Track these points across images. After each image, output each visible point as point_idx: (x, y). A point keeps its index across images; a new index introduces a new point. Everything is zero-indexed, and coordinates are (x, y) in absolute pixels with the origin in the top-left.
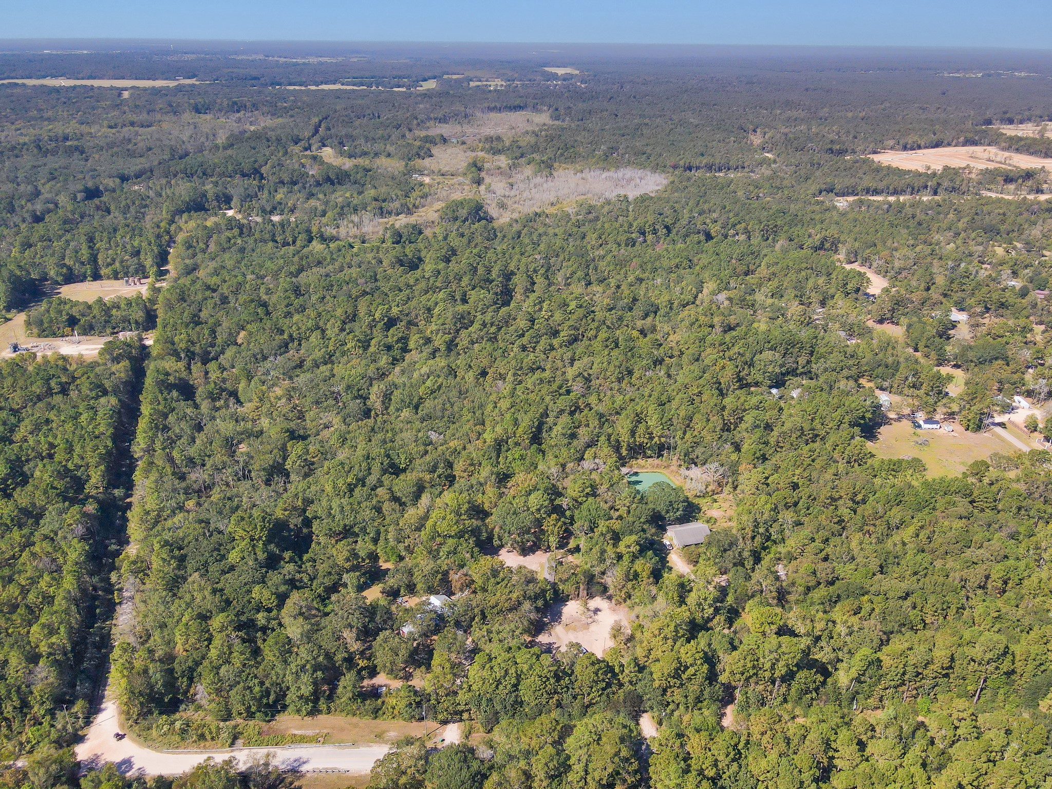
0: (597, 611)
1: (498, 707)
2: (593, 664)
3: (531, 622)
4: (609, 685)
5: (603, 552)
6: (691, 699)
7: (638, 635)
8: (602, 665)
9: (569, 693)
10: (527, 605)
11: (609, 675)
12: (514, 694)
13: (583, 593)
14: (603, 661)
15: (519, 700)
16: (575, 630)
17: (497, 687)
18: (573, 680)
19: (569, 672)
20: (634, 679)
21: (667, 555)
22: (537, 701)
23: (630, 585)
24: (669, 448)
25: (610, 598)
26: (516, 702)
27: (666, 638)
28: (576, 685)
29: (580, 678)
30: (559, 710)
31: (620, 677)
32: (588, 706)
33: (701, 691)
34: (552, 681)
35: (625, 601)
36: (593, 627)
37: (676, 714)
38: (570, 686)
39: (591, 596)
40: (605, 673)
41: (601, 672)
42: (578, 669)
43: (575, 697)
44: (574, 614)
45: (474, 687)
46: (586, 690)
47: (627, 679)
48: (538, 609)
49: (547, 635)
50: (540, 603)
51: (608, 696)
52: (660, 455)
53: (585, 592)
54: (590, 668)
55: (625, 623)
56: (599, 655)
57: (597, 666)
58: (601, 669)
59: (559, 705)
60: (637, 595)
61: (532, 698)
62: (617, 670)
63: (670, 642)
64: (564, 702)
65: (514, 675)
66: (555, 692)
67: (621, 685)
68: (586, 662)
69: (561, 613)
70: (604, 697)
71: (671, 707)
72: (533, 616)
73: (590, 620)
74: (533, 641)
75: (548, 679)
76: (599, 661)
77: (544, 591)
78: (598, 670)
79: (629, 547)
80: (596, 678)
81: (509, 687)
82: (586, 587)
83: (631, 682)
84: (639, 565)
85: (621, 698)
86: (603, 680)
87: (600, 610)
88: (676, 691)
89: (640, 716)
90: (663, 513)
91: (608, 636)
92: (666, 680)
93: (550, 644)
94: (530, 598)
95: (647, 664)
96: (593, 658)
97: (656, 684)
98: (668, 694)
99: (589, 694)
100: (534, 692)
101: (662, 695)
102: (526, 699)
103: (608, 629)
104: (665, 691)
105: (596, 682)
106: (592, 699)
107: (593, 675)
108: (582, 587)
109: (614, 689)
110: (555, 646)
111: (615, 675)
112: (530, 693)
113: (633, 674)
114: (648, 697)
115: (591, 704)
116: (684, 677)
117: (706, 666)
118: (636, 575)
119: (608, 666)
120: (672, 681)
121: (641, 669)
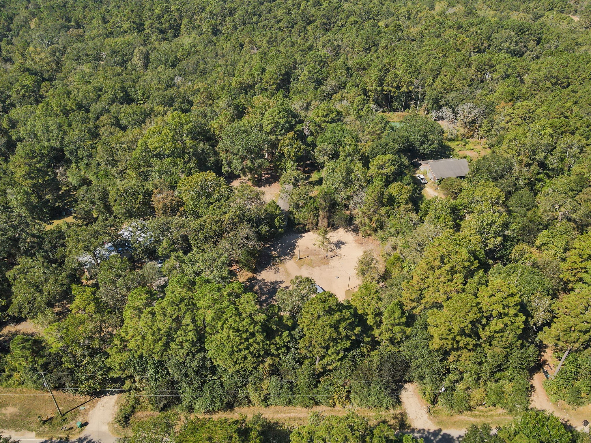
0: (339, 244)
1: (176, 375)
2: (330, 311)
3: (251, 253)
4: (356, 344)
5: (349, 172)
6: (486, 368)
7: (396, 272)
8: (346, 313)
9: (291, 355)
10: (244, 230)
11: (357, 330)
12: (198, 356)
13: (323, 223)
14: (349, 307)
15: (208, 364)
16: (310, 264)
17: (167, 345)
18: (297, 336)
19: (290, 323)
20: (398, 337)
21: (422, 189)
22: (238, 367)
23: (383, 211)
24: (416, 99)
25: (356, 230)
26: (202, 367)
27: (452, 272)
28: (302, 343)
29: (307, 333)
30: (275, 379)
31: (376, 332)
32: (321, 374)
33: (507, 356)
34: (259, 337)
35: (375, 231)
36: (334, 262)
37: (460, 386)
38: (290, 345)
39: (333, 226)
40: (352, 325)
41: (343, 324)
42: (304, 320)
43: (299, 361)
44: (311, 246)
45: (131, 345)
46: (317, 351)
47: (386, 336)
48: (260, 237)
49: (273, 271)
50: (264, 229)
51: (353, 359)
52: (407, 107)
53: (326, 221)
54: (324, 318)
55: (377, 256)
56: (341, 298)
57: (336, 316)
58: (344, 319)
59: (275, 371)
60: (390, 223)
61: (229, 362)
62: (370, 321)
63: (459, 278)
64: (282, 369)
65: (191, 327)
66: (267, 353)
67: (375, 344)
68: (318, 308)
69: (294, 246)
70: (347, 363)
71: (453, 376)
72: (252, 243)
73: (330, 254)
74: (254, 278)
75: (253, 335)
76: (341, 307)
77: (271, 217)
78: (339, 322)
79: (382, 167)
80: (334, 335)
81: (186, 345)
82: (327, 214)
83: (392, 341)
84: (394, 189)
85: (375, 364)
86: (348, 337)
87: (343, 244)
88: (465, 354)
89: (401, 387)
90: (417, 144)
91: (354, 272)
92: (454, 339)
93: (276, 282)
94: (250, 221)
95: (416, 312)
96: (331, 302)
97: (436, 344)
98: (451, 358)
99: (323, 357)
100: (231, 354)
101: (441, 361)
102: (220, 363)
103: (354, 263)
104: (447, 353)
105: (335, 340)
106: (328, 364)
107: (329, 330)
108: (321, 214)
109: (365, 350)
110: (283, 286)
111: (367, 329)
112: (225, 354)
113: (397, 329)
114: (419, 361)
115: (325, 372)
116: (484, 334)
117: (522, 318)
118: (392, 200)
119: (355, 314)
120: (463, 341)
121: (411, 320)
